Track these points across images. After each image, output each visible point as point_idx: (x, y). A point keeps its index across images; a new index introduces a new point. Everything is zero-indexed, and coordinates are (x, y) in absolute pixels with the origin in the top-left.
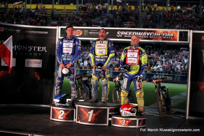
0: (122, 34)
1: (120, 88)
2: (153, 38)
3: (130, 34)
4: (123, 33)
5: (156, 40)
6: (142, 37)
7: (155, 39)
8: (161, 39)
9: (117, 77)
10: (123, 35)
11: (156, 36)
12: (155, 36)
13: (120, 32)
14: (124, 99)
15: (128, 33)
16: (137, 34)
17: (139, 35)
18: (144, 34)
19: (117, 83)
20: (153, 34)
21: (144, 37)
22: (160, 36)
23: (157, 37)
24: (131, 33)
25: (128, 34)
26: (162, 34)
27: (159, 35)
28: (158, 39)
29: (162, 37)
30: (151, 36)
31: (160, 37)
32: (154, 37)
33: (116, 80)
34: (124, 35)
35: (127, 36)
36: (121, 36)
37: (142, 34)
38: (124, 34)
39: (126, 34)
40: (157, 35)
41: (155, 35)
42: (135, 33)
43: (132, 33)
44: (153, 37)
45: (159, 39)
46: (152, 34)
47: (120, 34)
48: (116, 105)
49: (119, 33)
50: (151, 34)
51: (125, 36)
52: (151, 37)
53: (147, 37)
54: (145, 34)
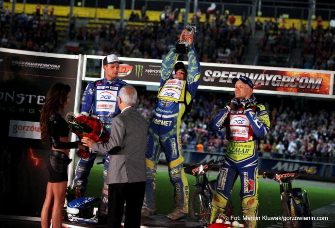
0: (214, 75)
1: (206, 189)
2: (279, 87)
3: (231, 76)
4: (217, 74)
5: (284, 90)
6: (257, 83)
7: (282, 89)
8: (296, 90)
9: (201, 166)
10: (217, 79)
11: (285, 83)
12: (283, 82)
13: (211, 73)
15: (228, 75)
18: (259, 78)
19: (201, 177)
20: (280, 78)
21: (259, 84)
22: (294, 83)
23: (287, 85)
24: (233, 75)
25: (227, 76)
26: (298, 79)
27: (293, 81)
28: (289, 89)
29: (298, 86)
30: (276, 82)
31: (295, 86)
32: (281, 85)
33: (199, 171)
34: (219, 78)
35: (225, 81)
36: (212, 80)
37: (255, 78)
38: (219, 76)
39: (223, 76)
40: (288, 80)
41: (284, 80)
43: (236, 75)
44: (278, 85)
45: (291, 89)
46: (277, 79)
47: (211, 75)
49: (209, 73)
50: (274, 79)
51: (221, 81)
52: (274, 85)
53: (267, 84)
54: (263, 79)
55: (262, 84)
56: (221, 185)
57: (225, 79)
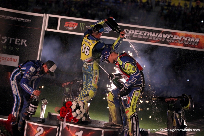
0: (130, 32)
5: (174, 45)
6: (157, 39)
8: (182, 45)
10: (132, 35)
11: (176, 40)
13: (128, 31)
15: (139, 33)
16: (151, 35)
17: (153, 37)
18: (159, 36)
20: (172, 36)
23: (176, 42)
24: (142, 33)
26: (184, 38)
27: (180, 39)
28: (177, 44)
29: (183, 43)
30: (169, 39)
31: (181, 42)
32: (173, 41)
35: (137, 37)
36: (129, 35)
37: (156, 36)
38: (133, 33)
39: (136, 33)
40: (177, 38)
41: (174, 38)
42: (147, 34)
43: (144, 33)
44: (171, 41)
45: (179, 44)
46: (170, 37)
49: (126, 31)
50: (168, 37)
51: (134, 36)
52: (168, 41)
53: (163, 40)
54: (161, 36)
55: (160, 40)
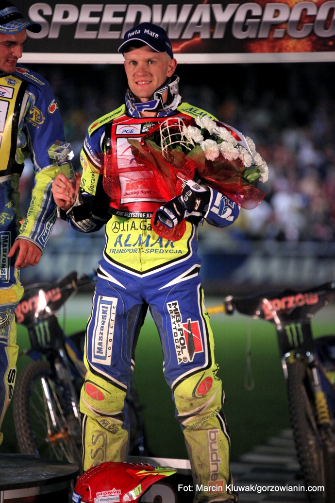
0: (58, 18)
1: (61, 360)
2: (257, 39)
3: (108, 18)
4: (66, 15)
5: (272, 50)
6: (187, 35)
7: (265, 45)
8: (306, 44)
9: (41, 293)
10: (68, 30)
11: (274, 26)
12: (267, 23)
13: (47, 11)
14: (101, 434)
15: (100, 14)
16: (157, 19)
17: (168, 25)
18: (195, 19)
19: (43, 327)
20: (257, 12)
21: (196, 34)
22: (299, 24)
23: (278, 33)
24: (116, 14)
25: (96, 20)
26: (311, 12)
27: (295, 16)
28: (285, 43)
29: (312, 33)
30: (244, 27)
31: (303, 33)
32: (263, 34)
33: (32, 312)
34: (73, 26)
35: (91, 35)
36: (54, 35)
37: (183, 18)
38: (72, 19)
39: (85, 18)
40: (282, 17)
41: (268, 17)
42: (139, 15)
43: (123, 15)
44: (252, 35)
45: (291, 43)
46: (249, 15)
47: (49, 18)
48: (45, 472)
49: (40, 12)
50: (240, 17)
51: (79, 35)
52: (239, 35)
53: (219, 35)
54: (206, 19)
55: (205, 35)
56: (100, 350)
57: (91, 27)
